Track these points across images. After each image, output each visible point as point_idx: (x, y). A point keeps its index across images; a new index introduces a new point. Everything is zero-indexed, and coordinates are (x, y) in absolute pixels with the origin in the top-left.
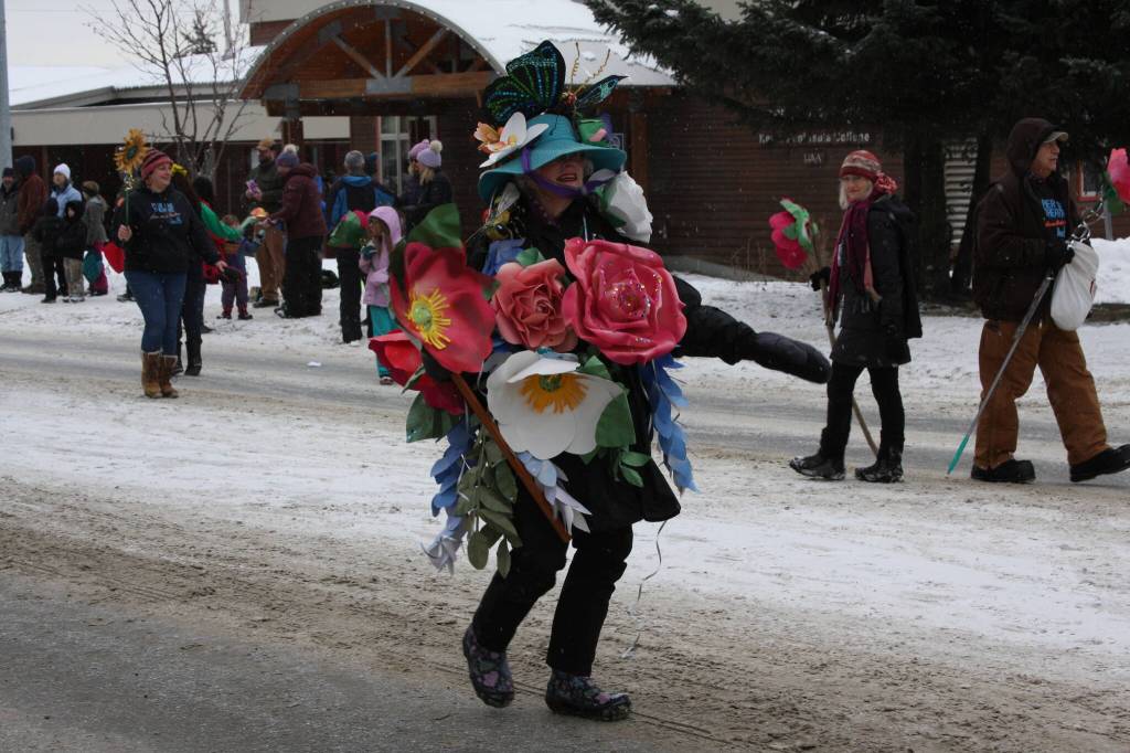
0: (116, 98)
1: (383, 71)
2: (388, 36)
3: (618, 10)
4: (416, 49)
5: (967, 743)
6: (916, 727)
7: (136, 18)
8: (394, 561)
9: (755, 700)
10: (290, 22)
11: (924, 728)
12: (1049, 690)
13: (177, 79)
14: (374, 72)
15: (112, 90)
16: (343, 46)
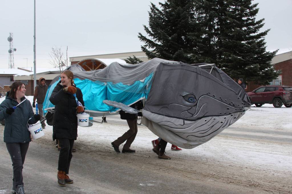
0: (51, 73)
1: (92, 69)
2: (93, 64)
3: (130, 61)
4: (97, 66)
5: (188, 169)
6: (180, 167)
7: (56, 61)
8: (101, 143)
9: (157, 164)
10: (79, 61)
11: (182, 167)
12: (199, 162)
13: (61, 70)
14: (91, 69)
15: (50, 72)
16: (86, 65)
